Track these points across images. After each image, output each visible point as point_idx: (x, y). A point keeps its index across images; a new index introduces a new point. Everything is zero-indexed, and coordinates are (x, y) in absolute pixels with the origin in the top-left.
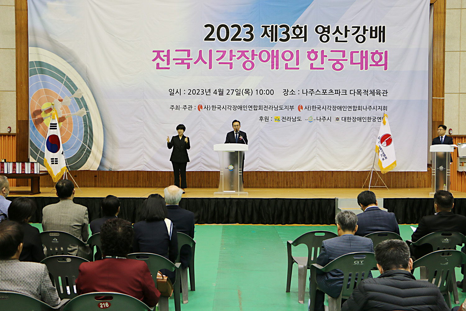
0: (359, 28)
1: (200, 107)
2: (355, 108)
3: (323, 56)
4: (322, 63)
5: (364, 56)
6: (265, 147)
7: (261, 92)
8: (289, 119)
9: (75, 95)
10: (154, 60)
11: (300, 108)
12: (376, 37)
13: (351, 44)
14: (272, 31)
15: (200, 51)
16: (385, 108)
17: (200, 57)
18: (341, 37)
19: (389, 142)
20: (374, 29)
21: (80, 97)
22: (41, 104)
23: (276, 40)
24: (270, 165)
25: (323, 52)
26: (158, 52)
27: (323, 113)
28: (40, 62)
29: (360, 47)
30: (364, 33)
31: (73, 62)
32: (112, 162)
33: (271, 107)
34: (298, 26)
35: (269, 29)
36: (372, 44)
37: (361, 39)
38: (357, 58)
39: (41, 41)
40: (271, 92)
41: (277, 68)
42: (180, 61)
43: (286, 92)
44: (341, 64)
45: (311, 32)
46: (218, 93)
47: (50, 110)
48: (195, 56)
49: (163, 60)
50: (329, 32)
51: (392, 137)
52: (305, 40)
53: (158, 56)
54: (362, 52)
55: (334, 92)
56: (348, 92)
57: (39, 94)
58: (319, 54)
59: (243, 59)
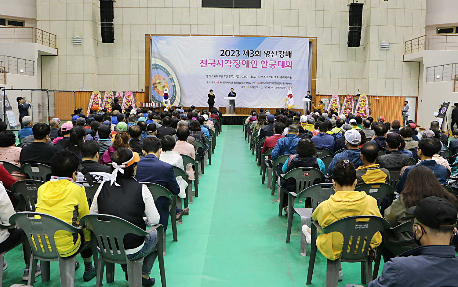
0: (281, 52)
1: (218, 82)
2: (279, 83)
3: (267, 63)
4: (267, 65)
5: (283, 63)
6: (244, 98)
7: (242, 77)
8: (253, 87)
9: (170, 77)
10: (200, 64)
11: (257, 83)
12: (288, 55)
13: (278, 58)
14: (247, 53)
15: (219, 60)
16: (291, 84)
17: (219, 63)
18: (274, 55)
19: (291, 97)
20: (287, 52)
21: (171, 78)
22: (156, 81)
23: (248, 56)
24: (245, 105)
25: (267, 61)
26: (202, 60)
27: (267, 85)
28: (156, 64)
29: (282, 59)
30: (283, 54)
31: (169, 64)
32: (184, 103)
33: (246, 83)
34: (257, 51)
35: (246, 52)
36: (286, 58)
37: (282, 56)
38: (280, 64)
39: (157, 56)
40: (246, 77)
41: (249, 67)
42: (211, 64)
43: (252, 77)
44: (274, 66)
45: (262, 53)
46: (226, 77)
47: (160, 83)
48: (216, 62)
49: (204, 64)
50: (269, 53)
51: (293, 95)
52: (260, 56)
53: (202, 62)
54: (282, 61)
55: (271, 77)
56: (276, 77)
57: (155, 77)
58: (265, 62)
59: (236, 64)
